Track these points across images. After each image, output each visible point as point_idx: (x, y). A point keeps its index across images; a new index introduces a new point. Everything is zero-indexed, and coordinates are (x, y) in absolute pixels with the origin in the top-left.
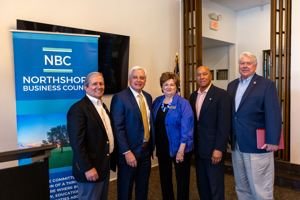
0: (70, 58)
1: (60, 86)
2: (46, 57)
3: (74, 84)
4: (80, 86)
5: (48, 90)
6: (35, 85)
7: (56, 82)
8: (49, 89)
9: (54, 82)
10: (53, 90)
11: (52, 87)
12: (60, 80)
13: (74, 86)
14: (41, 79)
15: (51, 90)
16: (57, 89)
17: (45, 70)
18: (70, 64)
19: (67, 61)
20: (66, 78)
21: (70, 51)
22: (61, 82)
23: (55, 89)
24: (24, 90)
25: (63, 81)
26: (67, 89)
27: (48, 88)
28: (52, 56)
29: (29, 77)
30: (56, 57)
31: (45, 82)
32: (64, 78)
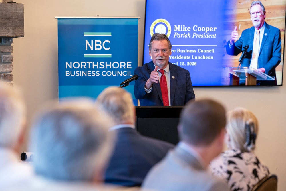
0: (109, 42)
1: (99, 72)
2: (87, 42)
3: (113, 69)
4: (118, 72)
5: (88, 75)
6: (76, 70)
7: (95, 67)
8: (89, 74)
9: (93, 68)
10: (92, 75)
11: (91, 73)
13: (113, 71)
14: (82, 65)
15: (91, 76)
16: (96, 75)
17: (86, 55)
18: (109, 48)
19: (107, 45)
20: (105, 63)
21: (109, 34)
22: (100, 67)
23: (94, 75)
24: (66, 75)
25: (102, 67)
26: (106, 75)
27: (88, 73)
28: (92, 41)
29: (71, 63)
30: (96, 41)
31: (85, 68)
32: (103, 63)
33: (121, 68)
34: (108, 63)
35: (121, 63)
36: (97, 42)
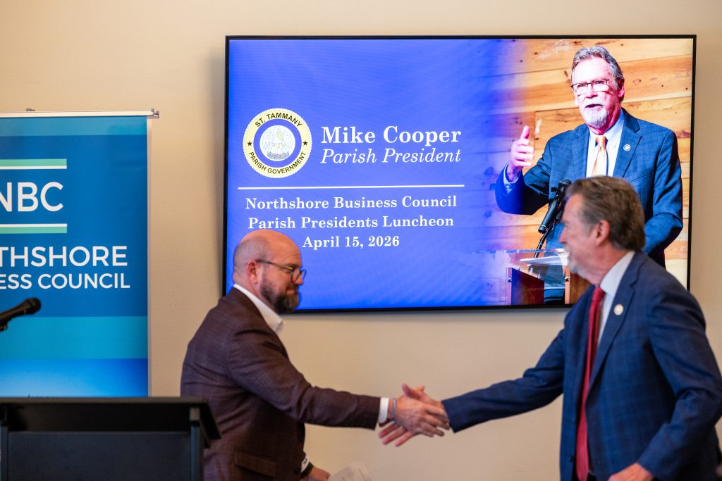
0: (60, 186)
1: (29, 276)
3: (70, 269)
4: (87, 276)
7: (19, 262)
9: (13, 264)
10: (9, 286)
11: (6, 279)
12: (31, 258)
13: (70, 275)
15: (5, 288)
16: (22, 286)
18: (60, 206)
19: (53, 197)
20: (47, 251)
21: (61, 165)
22: (33, 263)
23: (14, 285)
25: (40, 261)
26: (49, 286)
28: (9, 185)
30: (21, 185)
32: (43, 249)
33: (95, 264)
34: (58, 251)
35: (95, 249)
36: (24, 188)
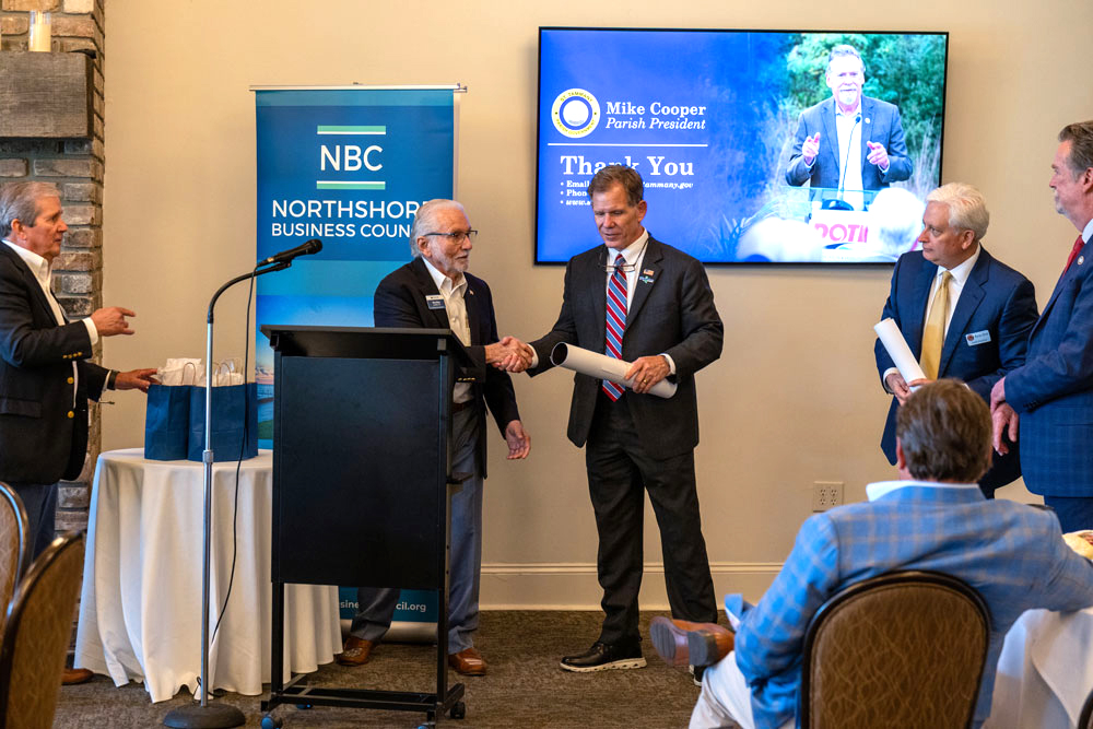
0: (380, 150)
1: (353, 226)
2: (324, 150)
3: (387, 220)
4: (401, 227)
5: (326, 235)
6: (297, 221)
7: (345, 214)
8: (329, 233)
9: (340, 216)
10: (336, 234)
11: (334, 228)
12: (355, 210)
13: (388, 226)
14: (311, 208)
15: (333, 235)
16: (347, 234)
17: (321, 184)
18: (380, 167)
19: (374, 158)
20: (369, 204)
21: (381, 131)
22: (357, 215)
23: (340, 233)
24: (274, 234)
25: (362, 213)
26: (370, 235)
27: (327, 230)
28: (338, 148)
29: (285, 202)
30: (347, 148)
31: (319, 216)
32: (365, 203)
33: (408, 216)
34: (377, 205)
35: (408, 203)
36: (350, 151)
